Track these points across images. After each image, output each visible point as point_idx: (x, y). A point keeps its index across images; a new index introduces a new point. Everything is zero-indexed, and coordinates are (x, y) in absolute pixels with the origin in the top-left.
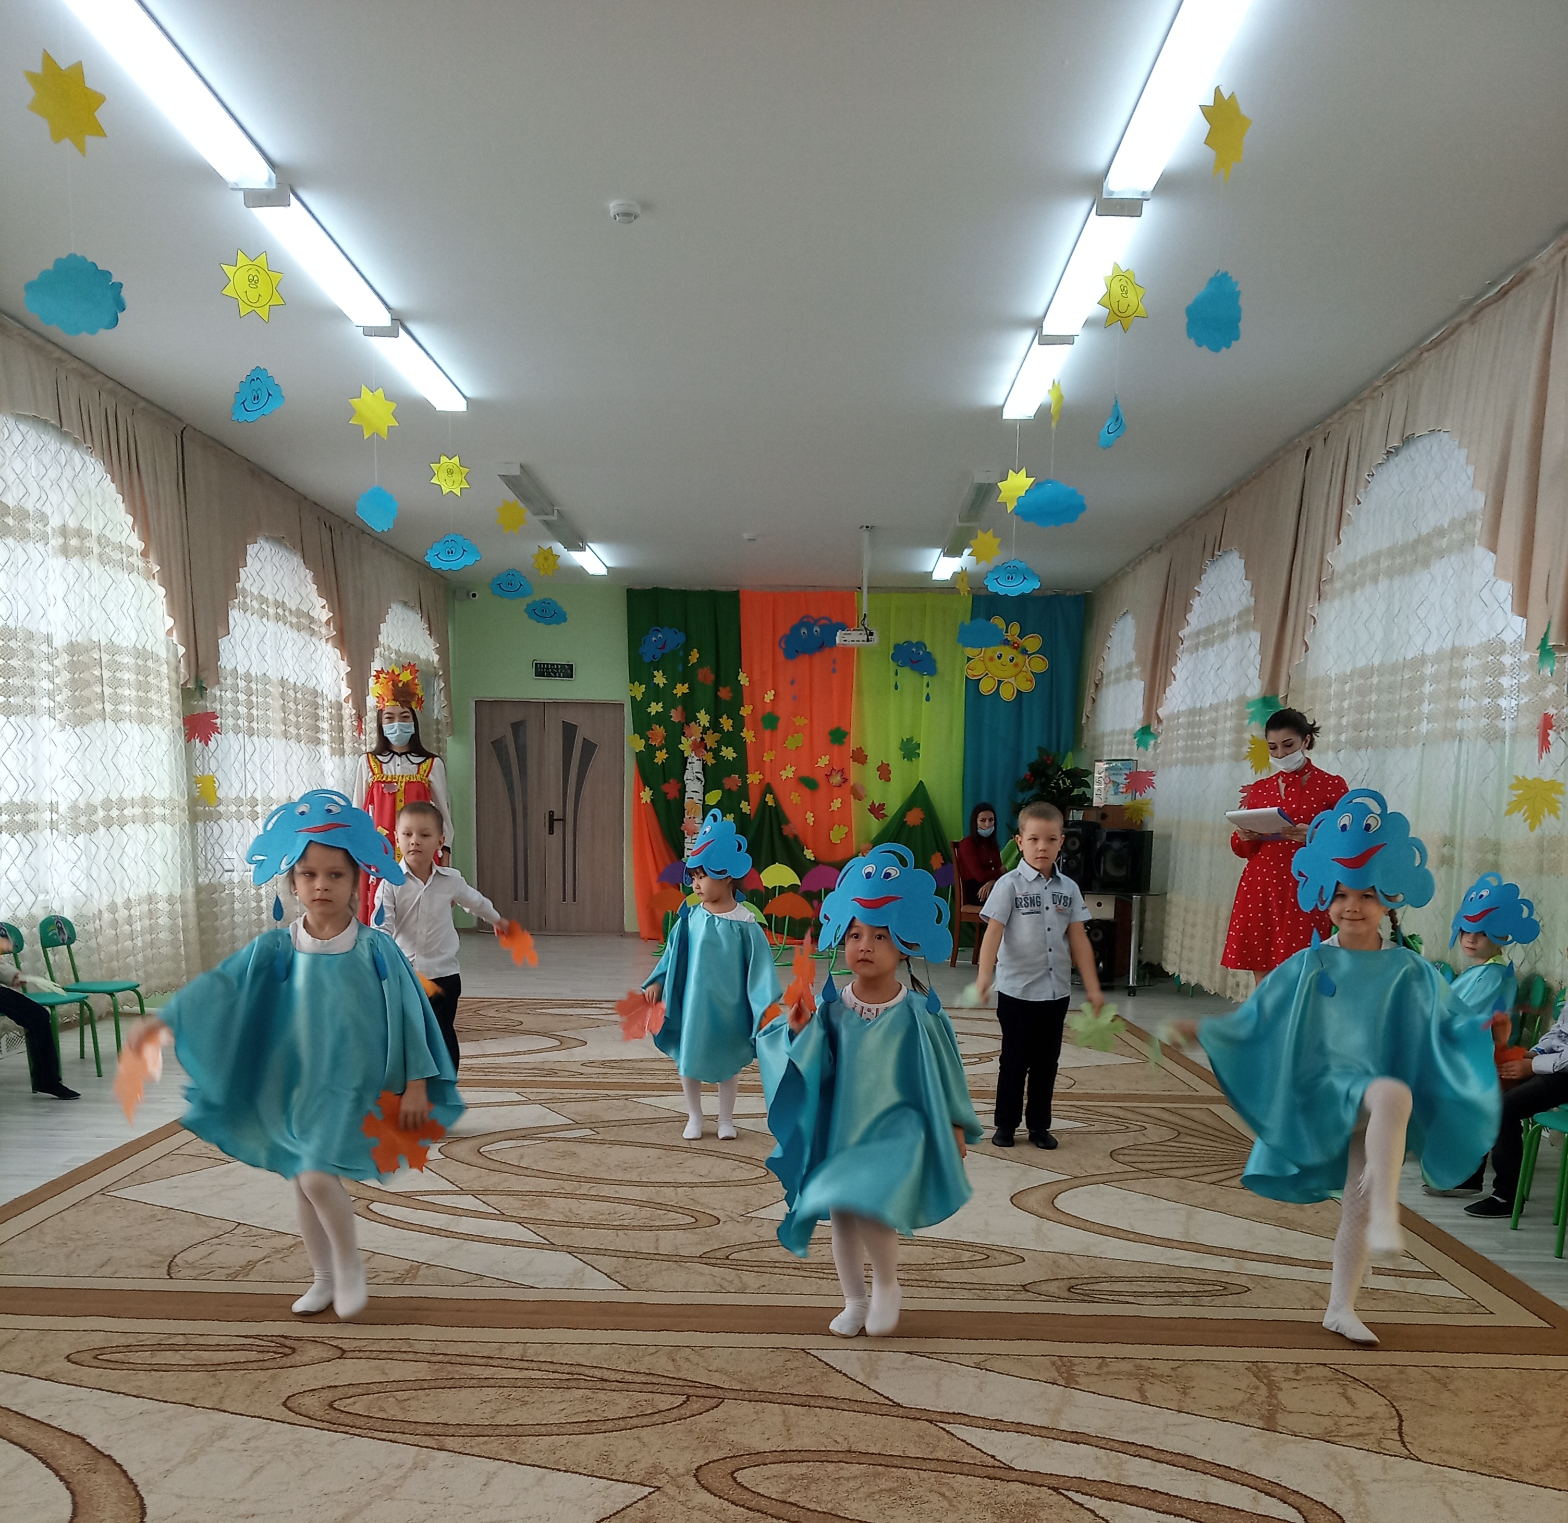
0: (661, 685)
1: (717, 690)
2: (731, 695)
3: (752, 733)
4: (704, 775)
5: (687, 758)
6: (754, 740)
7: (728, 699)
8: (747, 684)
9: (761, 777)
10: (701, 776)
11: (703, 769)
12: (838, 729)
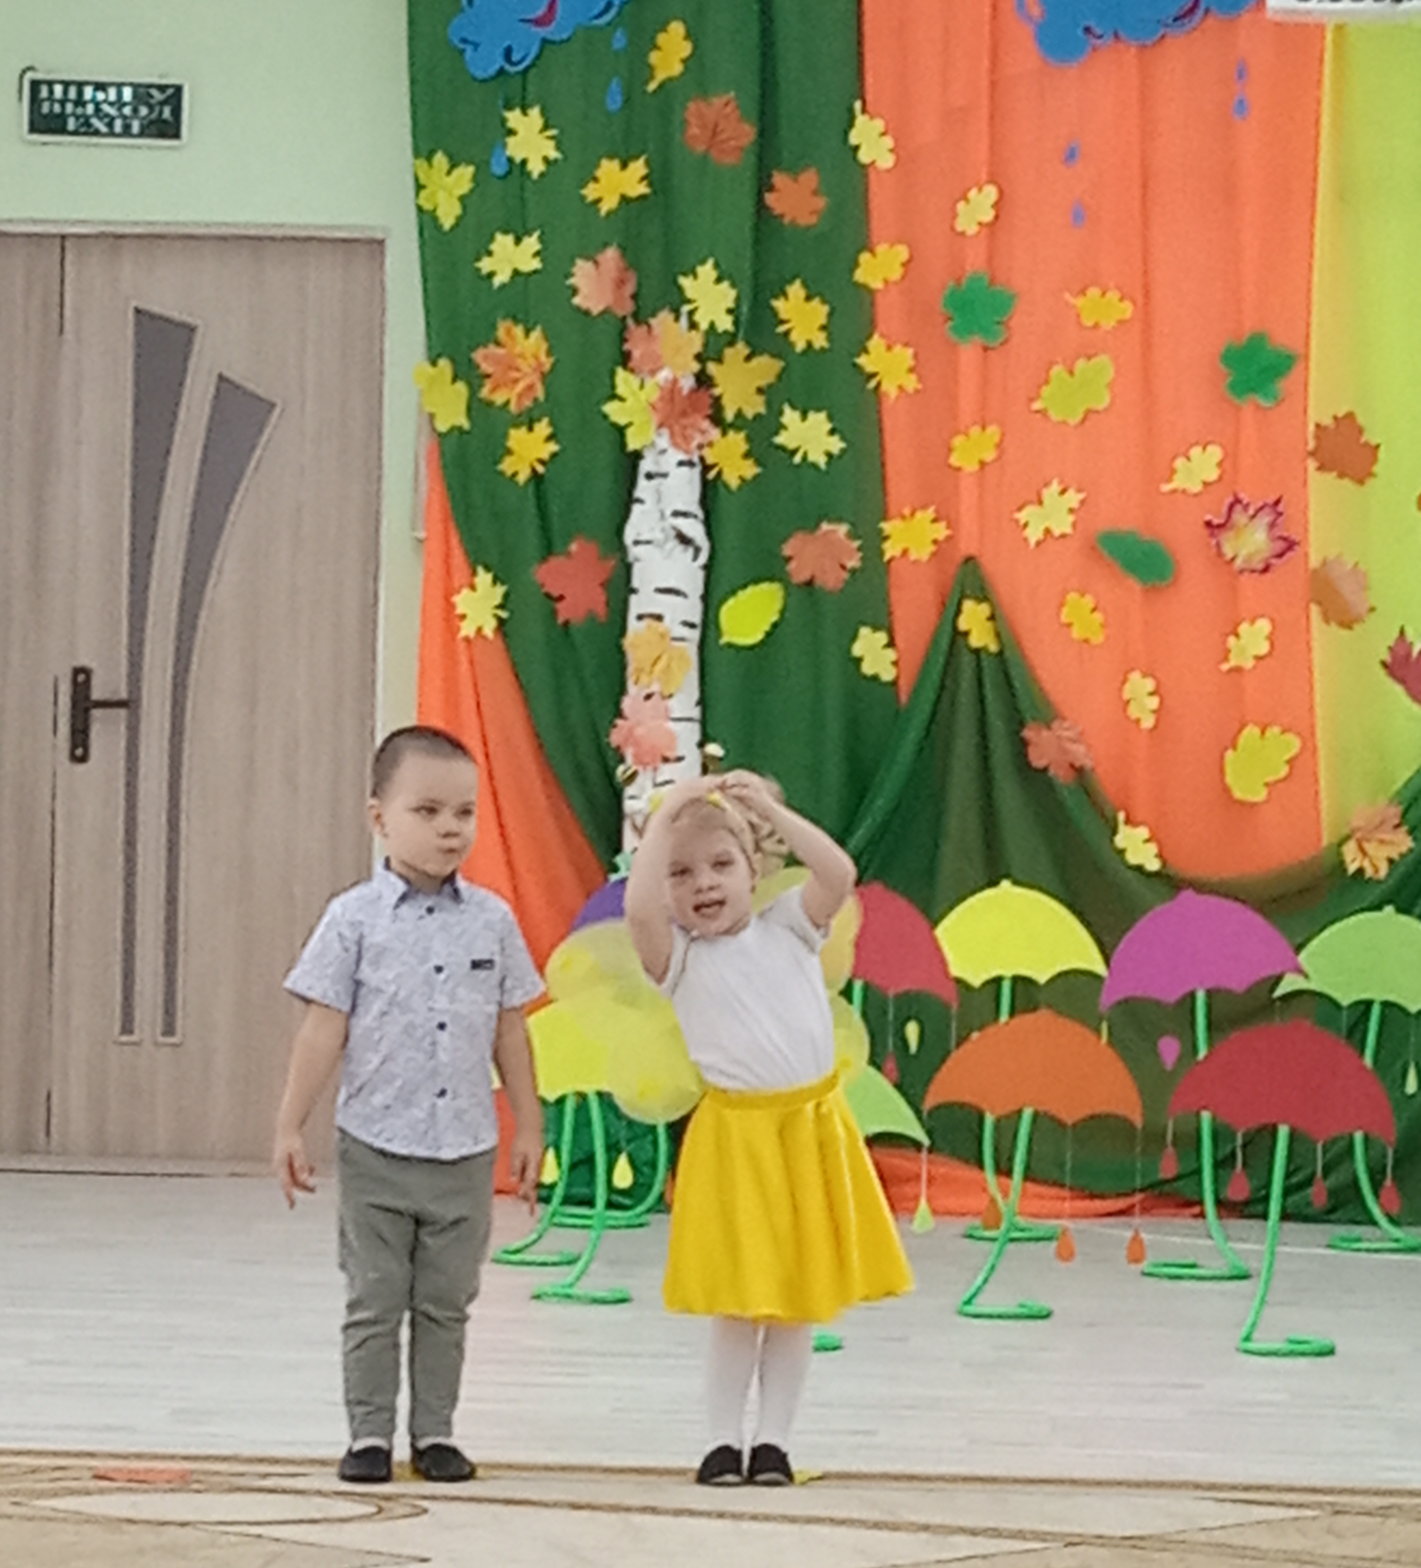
0: (536, 168)
1: (764, 185)
2: (821, 202)
3: (904, 356)
4: (708, 523)
5: (637, 456)
6: (911, 383)
7: (806, 220)
8: (886, 161)
9: (941, 531)
10: (695, 529)
11: (704, 501)
12: (1257, 341)
